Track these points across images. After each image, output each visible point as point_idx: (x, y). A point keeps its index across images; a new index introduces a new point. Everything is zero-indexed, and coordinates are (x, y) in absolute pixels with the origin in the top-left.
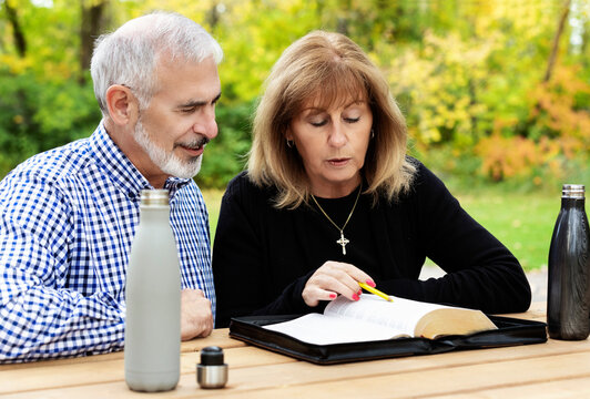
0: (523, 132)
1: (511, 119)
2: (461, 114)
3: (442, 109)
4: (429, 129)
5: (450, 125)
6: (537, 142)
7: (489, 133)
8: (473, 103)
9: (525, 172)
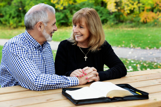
0: (152, 10)
1: (149, 7)
2: (135, 6)
3: (130, 5)
4: (127, 10)
5: (132, 9)
6: (156, 13)
7: (143, 10)
8: (139, 3)
9: (152, 21)
